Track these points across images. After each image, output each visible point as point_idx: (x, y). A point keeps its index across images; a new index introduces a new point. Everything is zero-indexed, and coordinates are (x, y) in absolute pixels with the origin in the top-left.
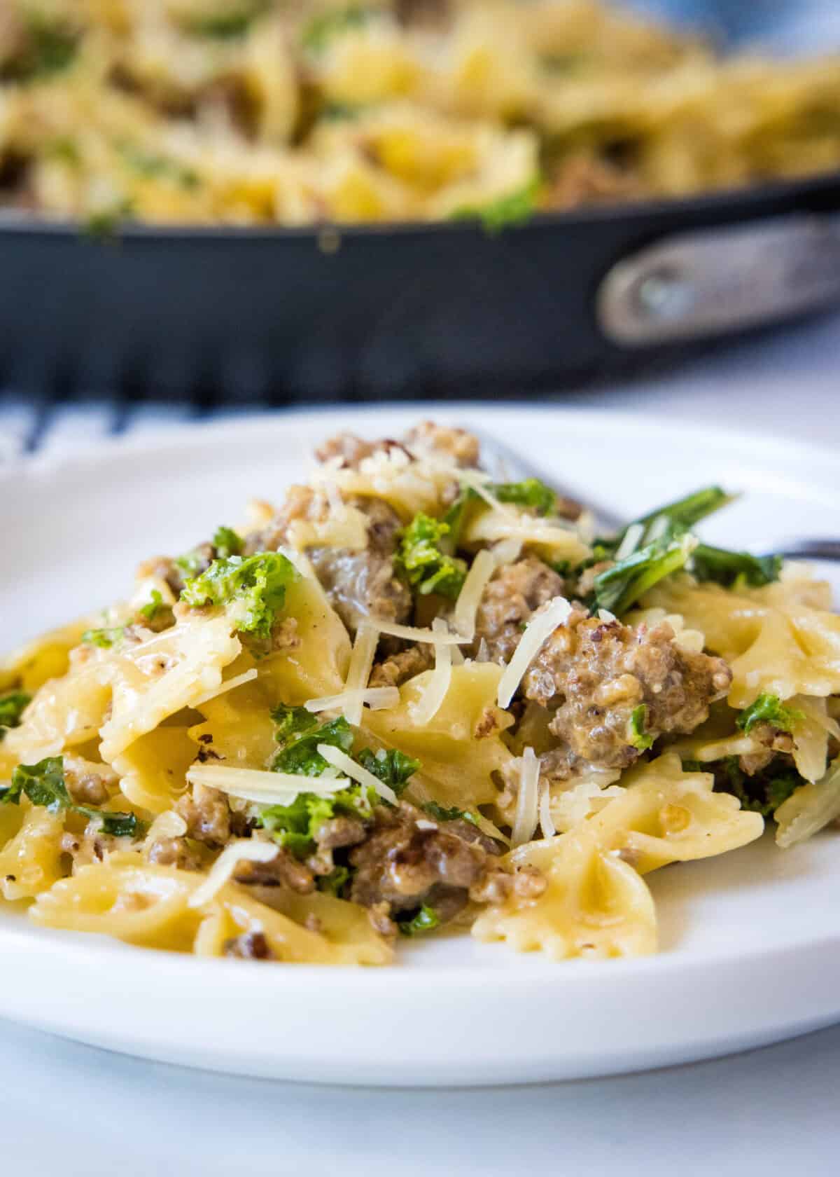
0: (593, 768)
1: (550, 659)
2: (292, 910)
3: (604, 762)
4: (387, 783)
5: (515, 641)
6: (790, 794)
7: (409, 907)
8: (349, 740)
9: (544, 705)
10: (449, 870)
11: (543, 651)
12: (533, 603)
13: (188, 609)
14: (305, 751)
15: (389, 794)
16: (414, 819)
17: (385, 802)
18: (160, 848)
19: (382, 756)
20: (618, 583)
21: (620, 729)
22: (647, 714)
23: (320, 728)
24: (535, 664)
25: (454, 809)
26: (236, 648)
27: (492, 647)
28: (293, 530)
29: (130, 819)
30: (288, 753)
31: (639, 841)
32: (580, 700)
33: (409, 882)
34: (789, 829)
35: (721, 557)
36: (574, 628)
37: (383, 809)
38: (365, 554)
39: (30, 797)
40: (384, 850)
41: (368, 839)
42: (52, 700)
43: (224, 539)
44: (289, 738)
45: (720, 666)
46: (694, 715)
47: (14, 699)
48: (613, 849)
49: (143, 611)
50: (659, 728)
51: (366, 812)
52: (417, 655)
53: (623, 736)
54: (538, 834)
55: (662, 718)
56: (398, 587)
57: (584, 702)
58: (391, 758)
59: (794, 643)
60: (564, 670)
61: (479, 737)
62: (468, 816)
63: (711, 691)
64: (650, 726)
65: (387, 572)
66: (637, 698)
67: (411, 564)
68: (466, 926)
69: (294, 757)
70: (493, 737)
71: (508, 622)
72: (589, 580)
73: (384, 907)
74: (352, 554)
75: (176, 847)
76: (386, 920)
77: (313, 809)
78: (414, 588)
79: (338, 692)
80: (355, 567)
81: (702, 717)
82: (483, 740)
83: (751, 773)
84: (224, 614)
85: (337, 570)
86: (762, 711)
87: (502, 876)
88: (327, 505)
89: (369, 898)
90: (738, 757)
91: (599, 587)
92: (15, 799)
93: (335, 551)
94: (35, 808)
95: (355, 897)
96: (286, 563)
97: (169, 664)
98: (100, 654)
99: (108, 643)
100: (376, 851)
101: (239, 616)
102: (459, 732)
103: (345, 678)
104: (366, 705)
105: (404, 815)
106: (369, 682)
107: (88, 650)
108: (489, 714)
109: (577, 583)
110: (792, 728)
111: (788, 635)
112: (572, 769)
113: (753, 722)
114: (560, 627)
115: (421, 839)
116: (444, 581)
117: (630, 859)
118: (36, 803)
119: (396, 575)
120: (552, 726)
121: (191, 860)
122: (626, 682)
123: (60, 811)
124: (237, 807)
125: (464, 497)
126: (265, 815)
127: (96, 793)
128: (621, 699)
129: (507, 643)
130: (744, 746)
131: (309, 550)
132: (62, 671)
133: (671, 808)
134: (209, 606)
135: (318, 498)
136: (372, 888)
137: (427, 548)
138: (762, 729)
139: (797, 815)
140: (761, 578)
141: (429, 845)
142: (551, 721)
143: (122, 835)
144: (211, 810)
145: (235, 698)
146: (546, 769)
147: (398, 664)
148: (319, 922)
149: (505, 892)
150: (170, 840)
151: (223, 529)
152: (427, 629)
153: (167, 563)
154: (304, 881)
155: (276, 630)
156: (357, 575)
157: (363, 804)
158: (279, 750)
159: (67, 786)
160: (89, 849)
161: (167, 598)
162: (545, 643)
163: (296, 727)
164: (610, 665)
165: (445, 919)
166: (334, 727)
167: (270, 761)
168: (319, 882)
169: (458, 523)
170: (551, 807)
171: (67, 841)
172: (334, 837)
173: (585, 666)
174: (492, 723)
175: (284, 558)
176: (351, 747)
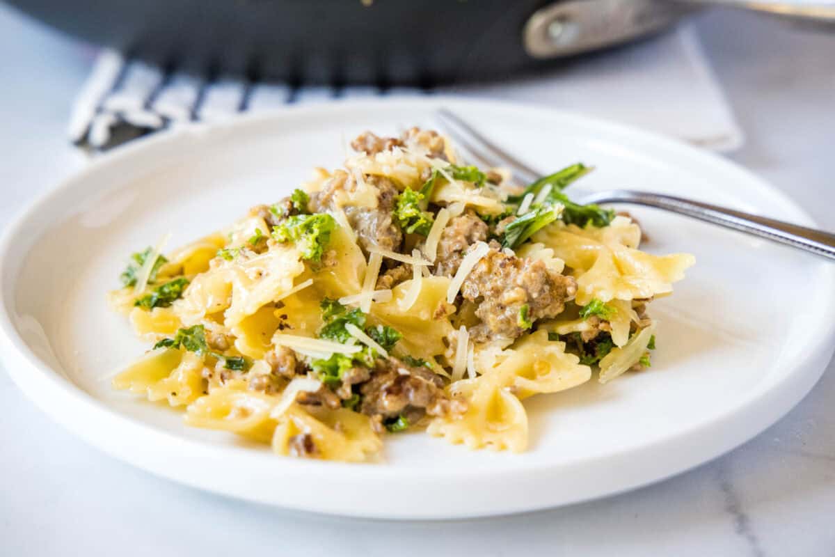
0: (499, 337)
1: (477, 276)
2: (327, 419)
3: (504, 334)
4: (383, 346)
5: (459, 263)
6: (608, 352)
7: (393, 416)
8: (362, 321)
9: (473, 301)
10: (414, 398)
11: (473, 271)
12: (470, 241)
13: (275, 242)
14: (338, 326)
15: (384, 353)
16: (397, 367)
17: (381, 357)
18: (256, 381)
19: (380, 329)
20: (517, 229)
21: (514, 317)
22: (529, 309)
23: (347, 314)
24: (468, 278)
25: (421, 360)
26: (301, 268)
27: (445, 265)
28: (336, 196)
29: (241, 360)
30: (329, 326)
31: (521, 382)
32: (492, 301)
33: (393, 404)
34: (606, 372)
35: (579, 209)
36: (490, 258)
37: (380, 361)
38: (377, 211)
39: (185, 346)
40: (380, 385)
41: (371, 380)
42: (199, 286)
43: (298, 196)
44: (330, 318)
45: (571, 282)
46: (556, 309)
47: (178, 282)
48: (506, 386)
49: (250, 241)
50: (536, 316)
51: (371, 364)
52: (404, 270)
53: (515, 321)
54: (466, 376)
55: (537, 311)
56: (395, 230)
57: (494, 301)
58: (386, 331)
59: (614, 268)
60: (484, 283)
61: (436, 319)
62: (428, 364)
63: (566, 295)
64: (530, 315)
65: (388, 221)
66: (523, 300)
67: (402, 217)
68: (425, 427)
69: (332, 328)
70: (444, 319)
71: (455, 251)
72: (502, 227)
73: (378, 418)
74: (369, 211)
75: (265, 380)
76: (379, 426)
77: (341, 363)
78: (403, 230)
79: (357, 292)
80: (370, 218)
81: (560, 310)
82: (438, 321)
83: (587, 341)
84: (295, 248)
85: (360, 220)
86: (593, 309)
87: (444, 401)
88: (355, 183)
89: (371, 412)
90: (579, 333)
91: (507, 231)
92: (178, 346)
93: (360, 208)
94: (188, 352)
95: (363, 411)
96: (331, 219)
97: (264, 273)
98: (227, 264)
99: (231, 257)
100: (375, 386)
101: (303, 250)
102: (424, 316)
103: (362, 283)
104: (374, 300)
105: (393, 364)
106: (376, 286)
107: (220, 260)
108: (442, 306)
109: (495, 228)
110: (609, 318)
111: (611, 262)
112: (487, 337)
113: (588, 315)
114: (483, 258)
115: (400, 380)
116: (421, 226)
117: (515, 392)
118: (188, 350)
119: (393, 222)
120: (477, 313)
121: (273, 388)
122: (517, 292)
123: (202, 355)
124: (300, 358)
125: (434, 176)
126: (315, 365)
127: (222, 345)
128: (515, 301)
129: (454, 264)
130: (583, 327)
131: (345, 207)
132: (205, 268)
133: (541, 362)
134: (287, 242)
135: (350, 179)
136: (373, 406)
137: (411, 208)
138: (593, 319)
139: (611, 365)
140: (601, 222)
141: (405, 383)
142: (476, 310)
143: (236, 369)
144: (285, 360)
145: (300, 294)
146: (472, 337)
147: (392, 275)
148: (342, 426)
149: (445, 410)
150: (262, 376)
151: (297, 191)
152: (409, 256)
153: (265, 208)
154: (334, 403)
155: (324, 257)
156: (371, 223)
157: (369, 359)
158: (324, 324)
159: (206, 340)
160: (217, 377)
161: (265, 231)
162: (475, 266)
163: (334, 312)
164: (509, 281)
165: (411, 424)
166: (355, 313)
167: (319, 331)
168: (343, 403)
169: (429, 193)
170: (475, 359)
171: (206, 372)
172: (352, 379)
173: (496, 281)
174: (443, 311)
175: (330, 216)
176: (365, 324)
